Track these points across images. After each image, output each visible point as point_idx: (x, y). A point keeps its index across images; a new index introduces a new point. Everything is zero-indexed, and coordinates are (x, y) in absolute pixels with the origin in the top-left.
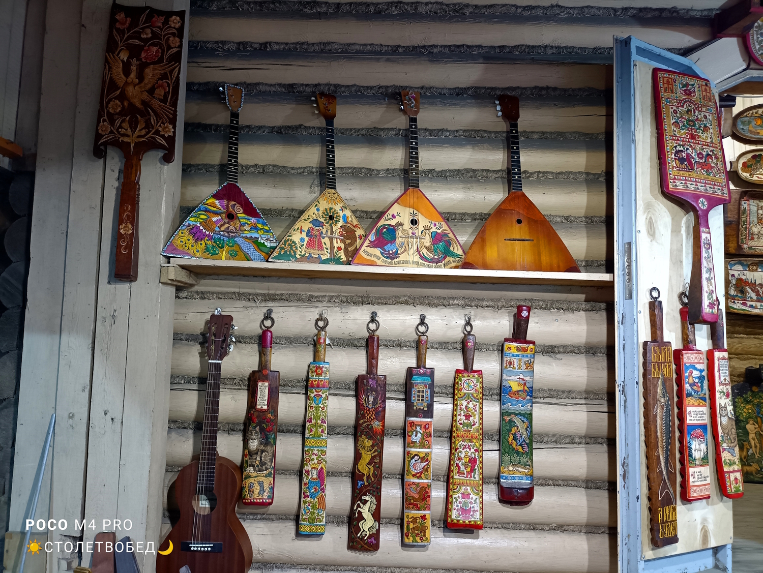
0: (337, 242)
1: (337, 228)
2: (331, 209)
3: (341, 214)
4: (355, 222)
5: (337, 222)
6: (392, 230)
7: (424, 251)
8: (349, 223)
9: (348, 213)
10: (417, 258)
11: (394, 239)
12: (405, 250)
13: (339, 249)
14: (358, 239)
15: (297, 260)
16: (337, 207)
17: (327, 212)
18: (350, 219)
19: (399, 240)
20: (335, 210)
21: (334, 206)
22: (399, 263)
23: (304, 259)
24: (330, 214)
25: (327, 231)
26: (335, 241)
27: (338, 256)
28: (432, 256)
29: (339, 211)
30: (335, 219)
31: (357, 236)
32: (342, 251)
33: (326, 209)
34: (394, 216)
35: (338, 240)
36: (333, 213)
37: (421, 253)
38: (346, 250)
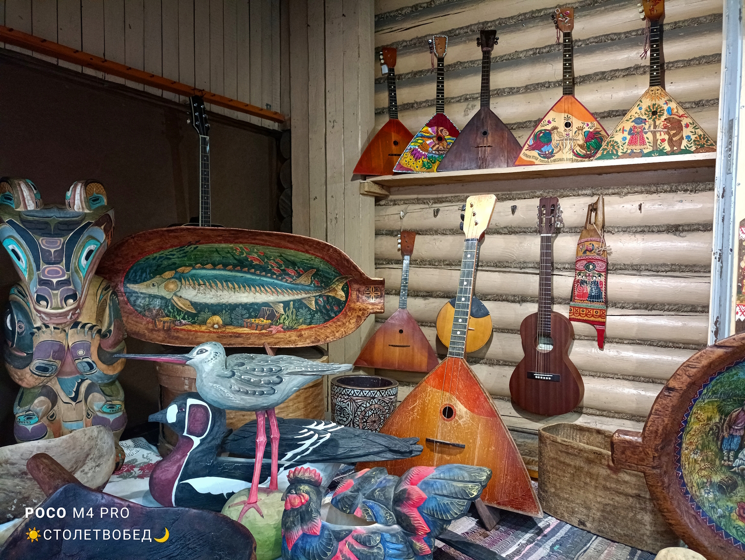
0: (661, 135)
1: (660, 122)
2: (654, 105)
3: (665, 107)
4: (681, 112)
5: (660, 116)
6: (548, 135)
7: (578, 149)
8: (674, 115)
9: (673, 105)
10: (571, 156)
11: (550, 141)
12: (560, 150)
13: (663, 140)
14: (684, 128)
15: (618, 157)
16: (661, 102)
17: (650, 109)
18: (675, 110)
19: (554, 142)
20: (659, 105)
21: (657, 102)
22: (555, 161)
23: (625, 155)
24: (653, 110)
25: (650, 127)
26: (658, 135)
27: (661, 148)
28: (585, 152)
29: (663, 105)
30: (658, 114)
31: (684, 125)
32: (666, 142)
33: (649, 107)
34: (549, 122)
35: (662, 133)
36: (657, 109)
37: (575, 151)
38: (670, 141)
